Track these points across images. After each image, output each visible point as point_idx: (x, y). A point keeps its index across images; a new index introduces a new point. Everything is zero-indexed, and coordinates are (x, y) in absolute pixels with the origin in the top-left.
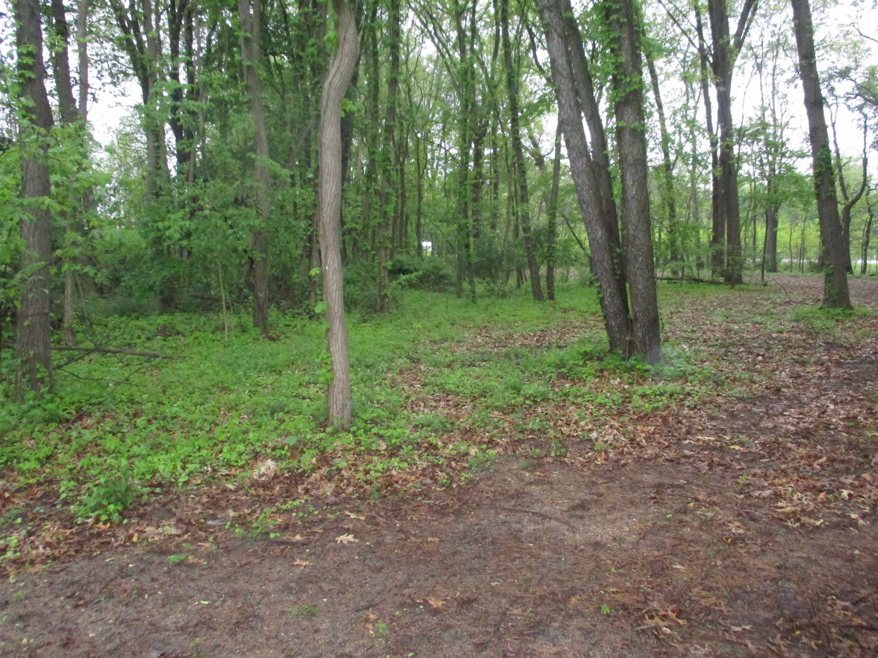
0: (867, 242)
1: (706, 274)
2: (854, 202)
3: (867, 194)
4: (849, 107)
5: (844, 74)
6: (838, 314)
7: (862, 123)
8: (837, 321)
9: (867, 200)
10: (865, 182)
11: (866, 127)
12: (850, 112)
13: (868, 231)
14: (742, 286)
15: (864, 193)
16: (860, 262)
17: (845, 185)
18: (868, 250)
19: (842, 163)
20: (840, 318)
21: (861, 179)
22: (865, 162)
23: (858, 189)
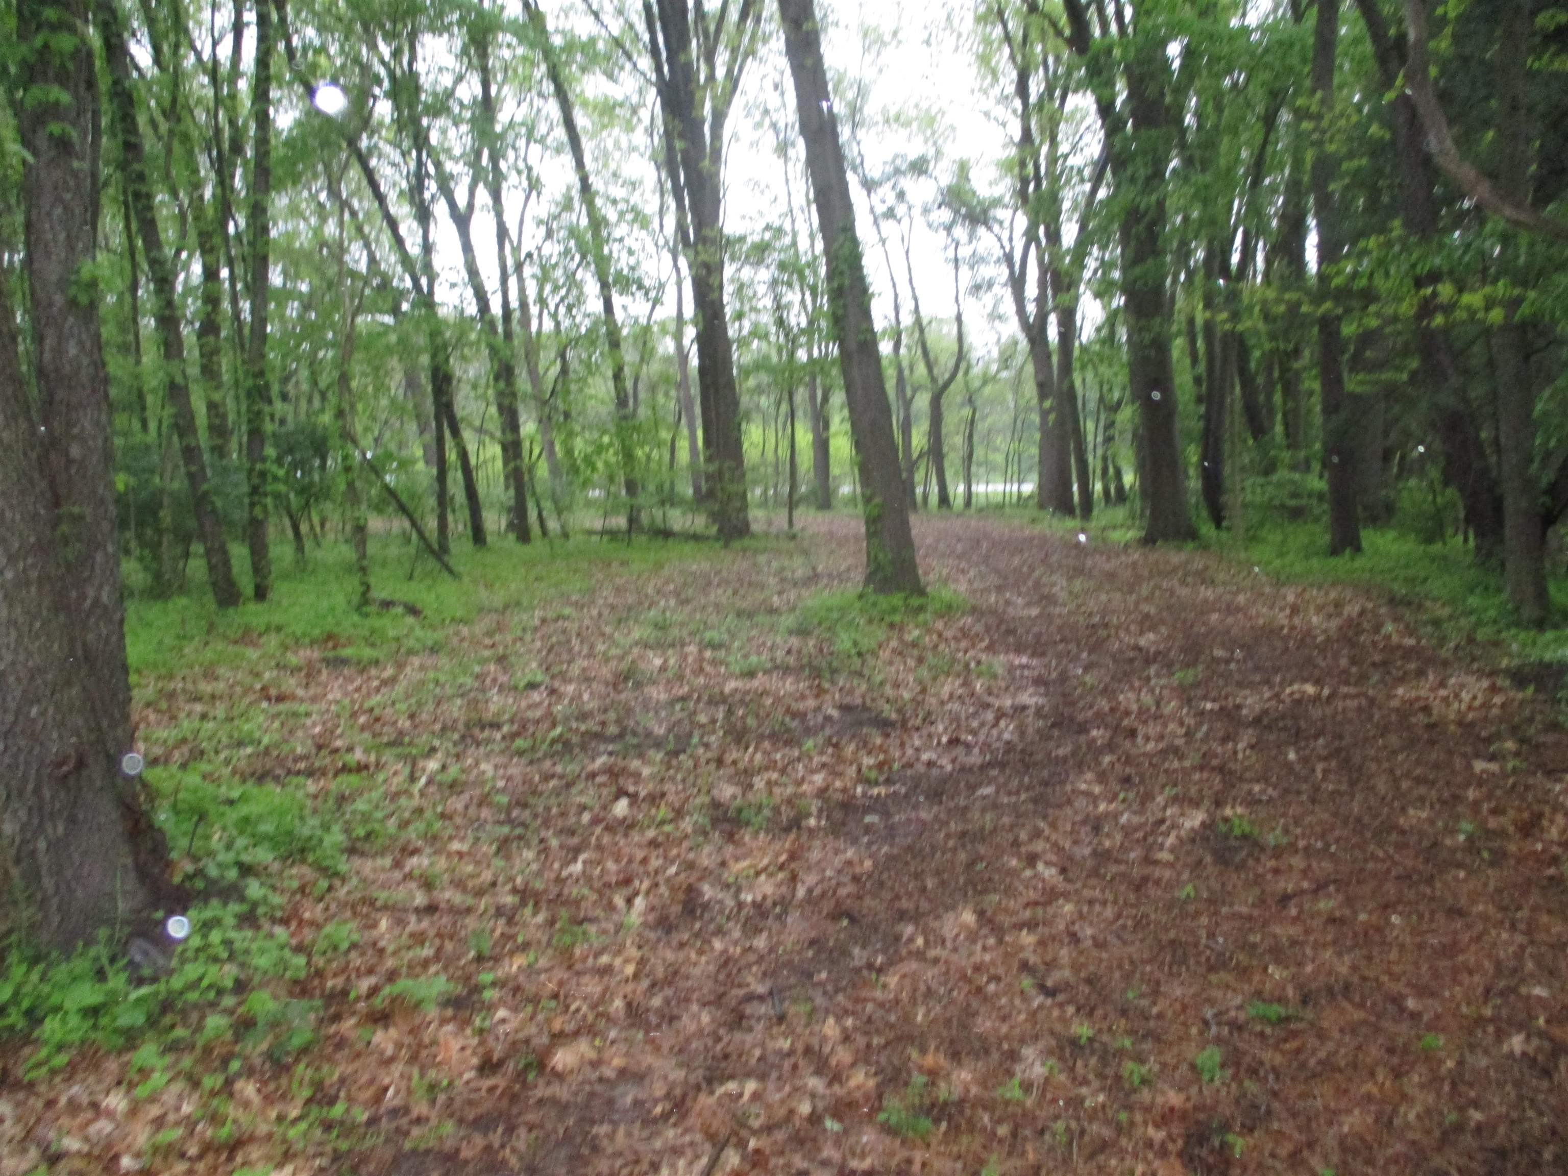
0: (970, 456)
1: (678, 519)
2: (947, 385)
3: (967, 372)
4: (930, 226)
5: (919, 167)
6: (894, 610)
7: (951, 253)
8: (892, 626)
9: (967, 384)
10: (961, 355)
11: (956, 260)
12: (931, 233)
13: (971, 436)
14: (746, 542)
15: (960, 374)
16: (961, 488)
17: (932, 356)
18: (974, 469)
19: (925, 322)
20: (897, 618)
21: (955, 347)
22: (959, 319)
23: (952, 363)
